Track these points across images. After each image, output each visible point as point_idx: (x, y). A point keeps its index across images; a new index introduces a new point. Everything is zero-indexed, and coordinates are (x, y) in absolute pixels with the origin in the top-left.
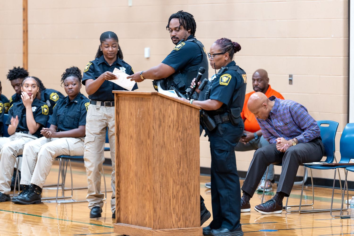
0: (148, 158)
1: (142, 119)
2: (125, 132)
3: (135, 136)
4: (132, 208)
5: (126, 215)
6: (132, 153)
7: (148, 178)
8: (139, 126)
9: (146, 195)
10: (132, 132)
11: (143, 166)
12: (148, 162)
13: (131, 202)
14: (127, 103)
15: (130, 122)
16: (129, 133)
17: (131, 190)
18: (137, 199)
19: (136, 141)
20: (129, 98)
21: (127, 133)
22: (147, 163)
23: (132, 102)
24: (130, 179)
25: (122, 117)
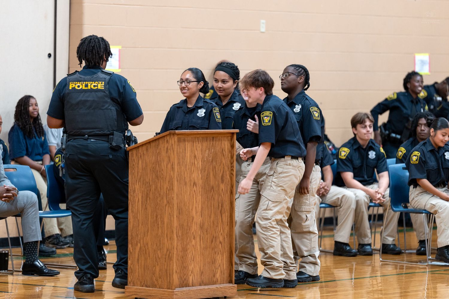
0: (220, 205)
1: (212, 161)
2: (185, 179)
3: (200, 182)
4: (193, 268)
5: (184, 277)
6: (196, 202)
7: (221, 227)
8: (208, 171)
9: (217, 247)
10: (196, 178)
11: (212, 216)
12: (221, 209)
13: (193, 260)
14: (187, 145)
15: (193, 167)
16: (190, 180)
17: (193, 246)
18: (203, 254)
19: (202, 188)
20: (192, 138)
21: (187, 180)
22: (219, 212)
23: (197, 143)
24: (192, 233)
25: (180, 162)
